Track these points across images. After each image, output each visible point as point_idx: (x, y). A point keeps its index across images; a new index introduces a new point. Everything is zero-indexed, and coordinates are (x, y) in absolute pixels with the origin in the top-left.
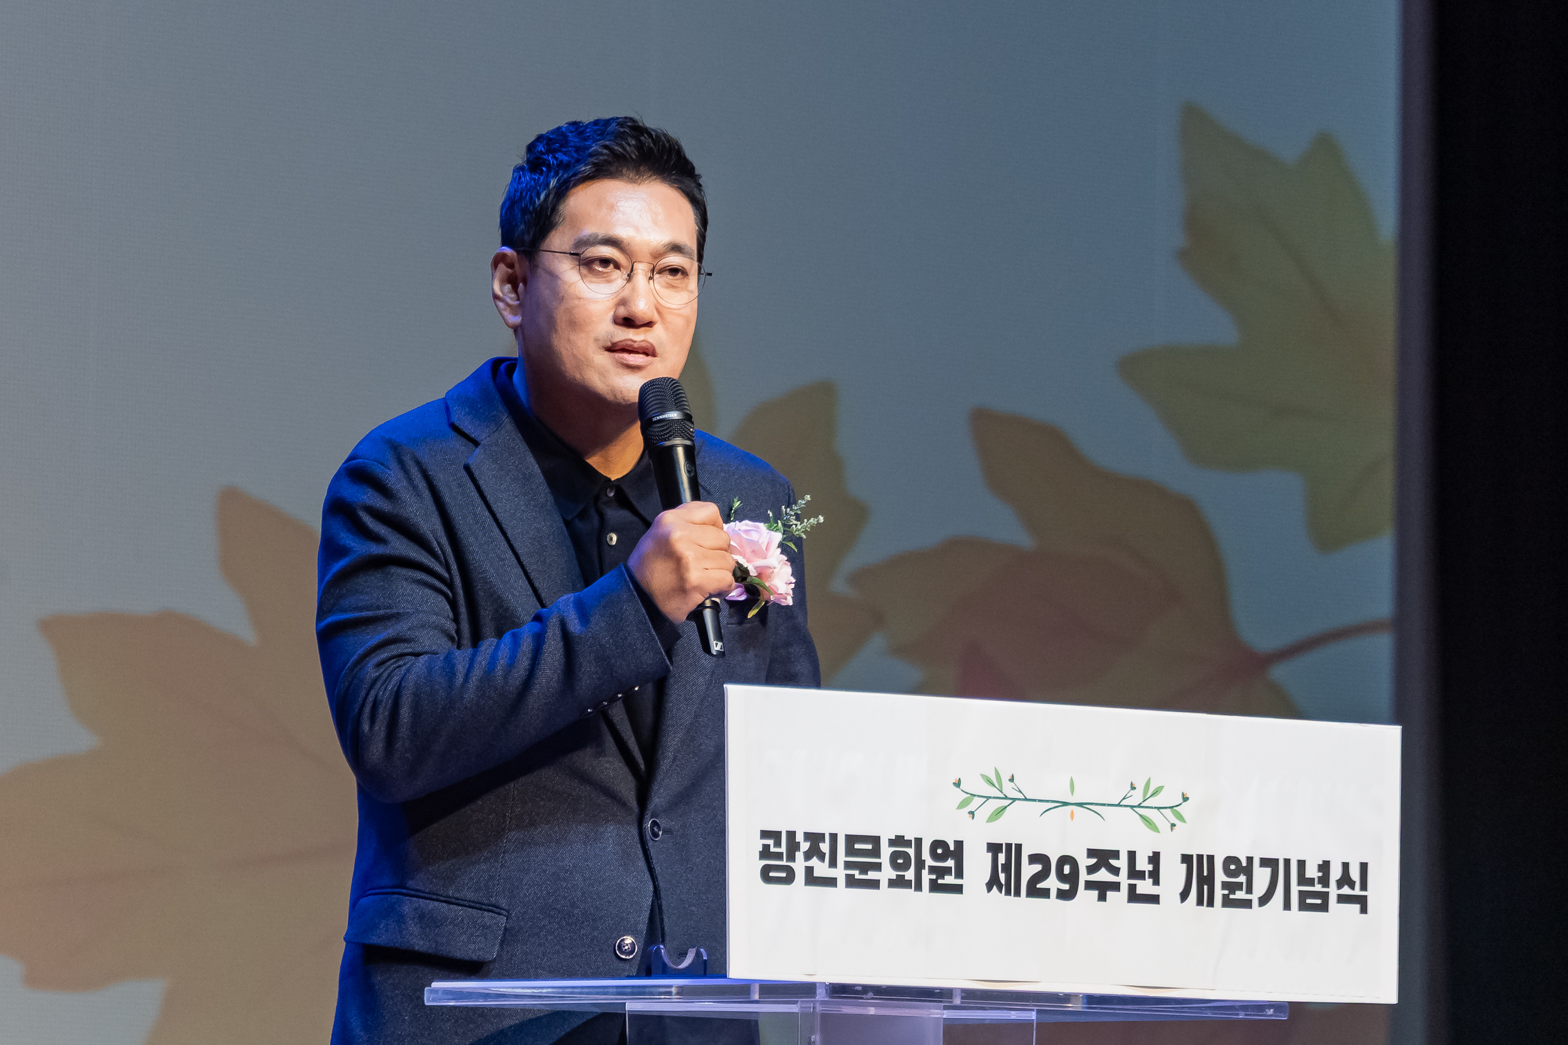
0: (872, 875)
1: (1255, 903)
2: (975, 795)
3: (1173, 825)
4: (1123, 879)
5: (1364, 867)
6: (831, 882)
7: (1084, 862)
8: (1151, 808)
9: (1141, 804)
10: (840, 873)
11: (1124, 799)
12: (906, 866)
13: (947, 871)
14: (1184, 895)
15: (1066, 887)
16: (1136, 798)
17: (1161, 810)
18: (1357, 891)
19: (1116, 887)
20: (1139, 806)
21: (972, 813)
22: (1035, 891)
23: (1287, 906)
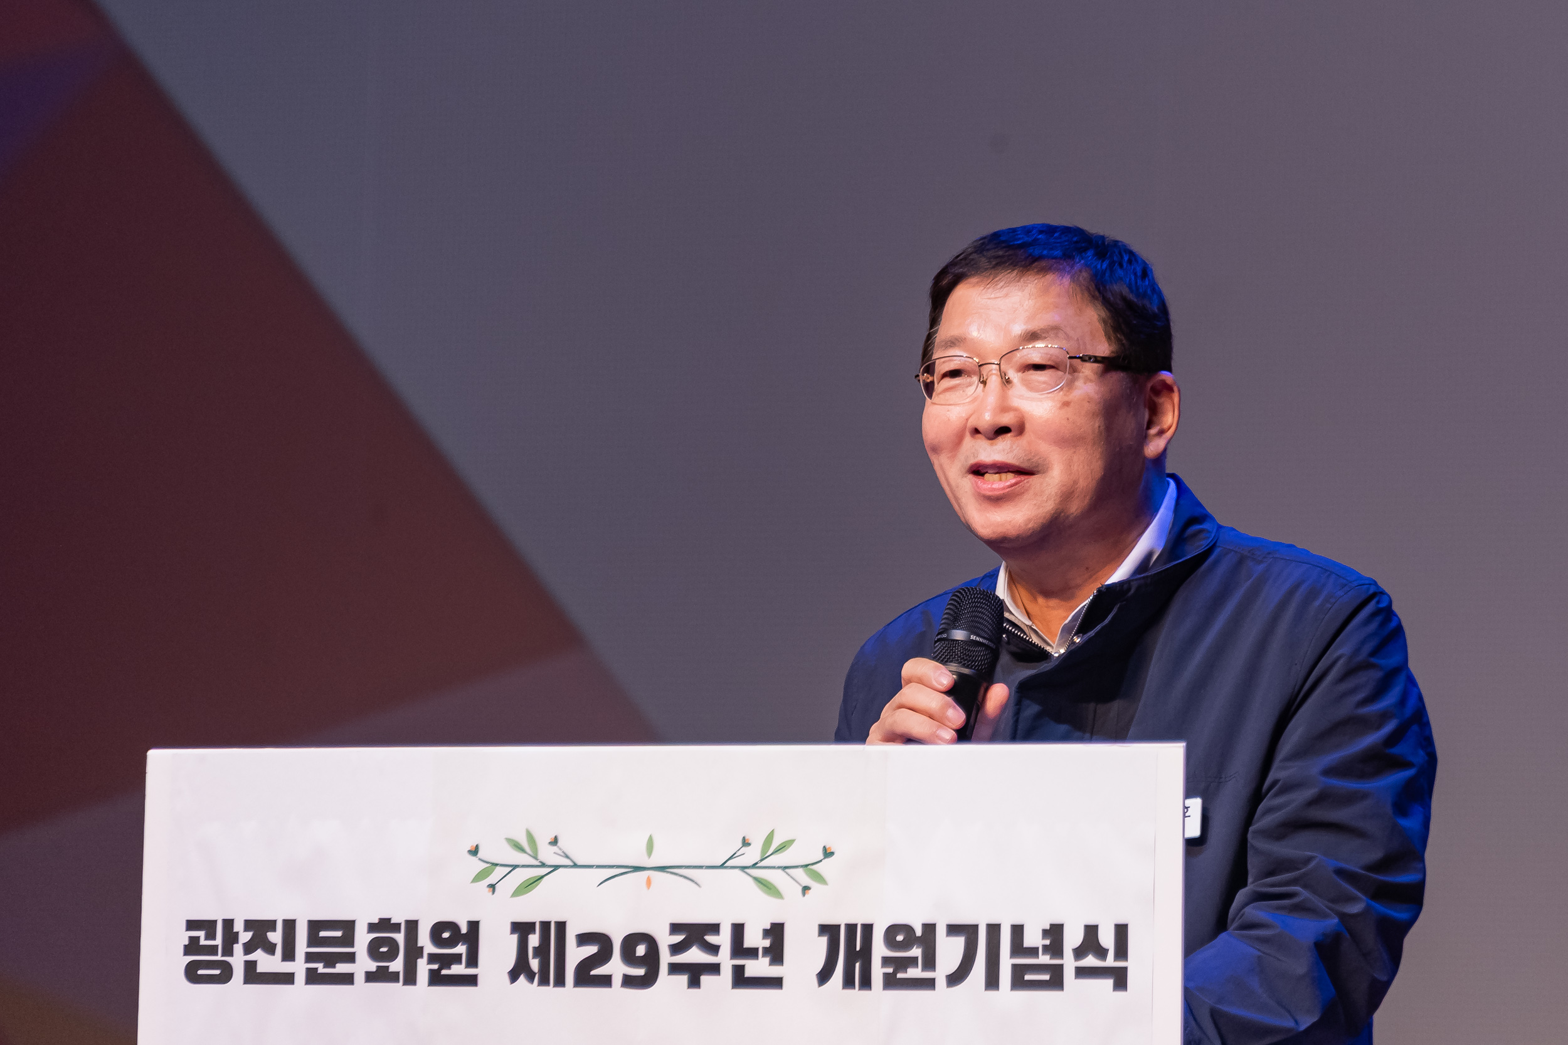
0: (341, 968)
1: (941, 982)
2: (497, 865)
3: (806, 889)
4: (725, 959)
5: (1121, 931)
6: (287, 979)
7: (665, 940)
8: (774, 868)
9: (756, 863)
10: (298, 966)
11: (731, 858)
12: (392, 955)
13: (457, 959)
14: (824, 976)
15: (640, 972)
16: (751, 855)
17: (787, 870)
18: (1110, 961)
19: (715, 969)
20: (754, 866)
21: (492, 887)
22: (586, 976)
23: (992, 982)
